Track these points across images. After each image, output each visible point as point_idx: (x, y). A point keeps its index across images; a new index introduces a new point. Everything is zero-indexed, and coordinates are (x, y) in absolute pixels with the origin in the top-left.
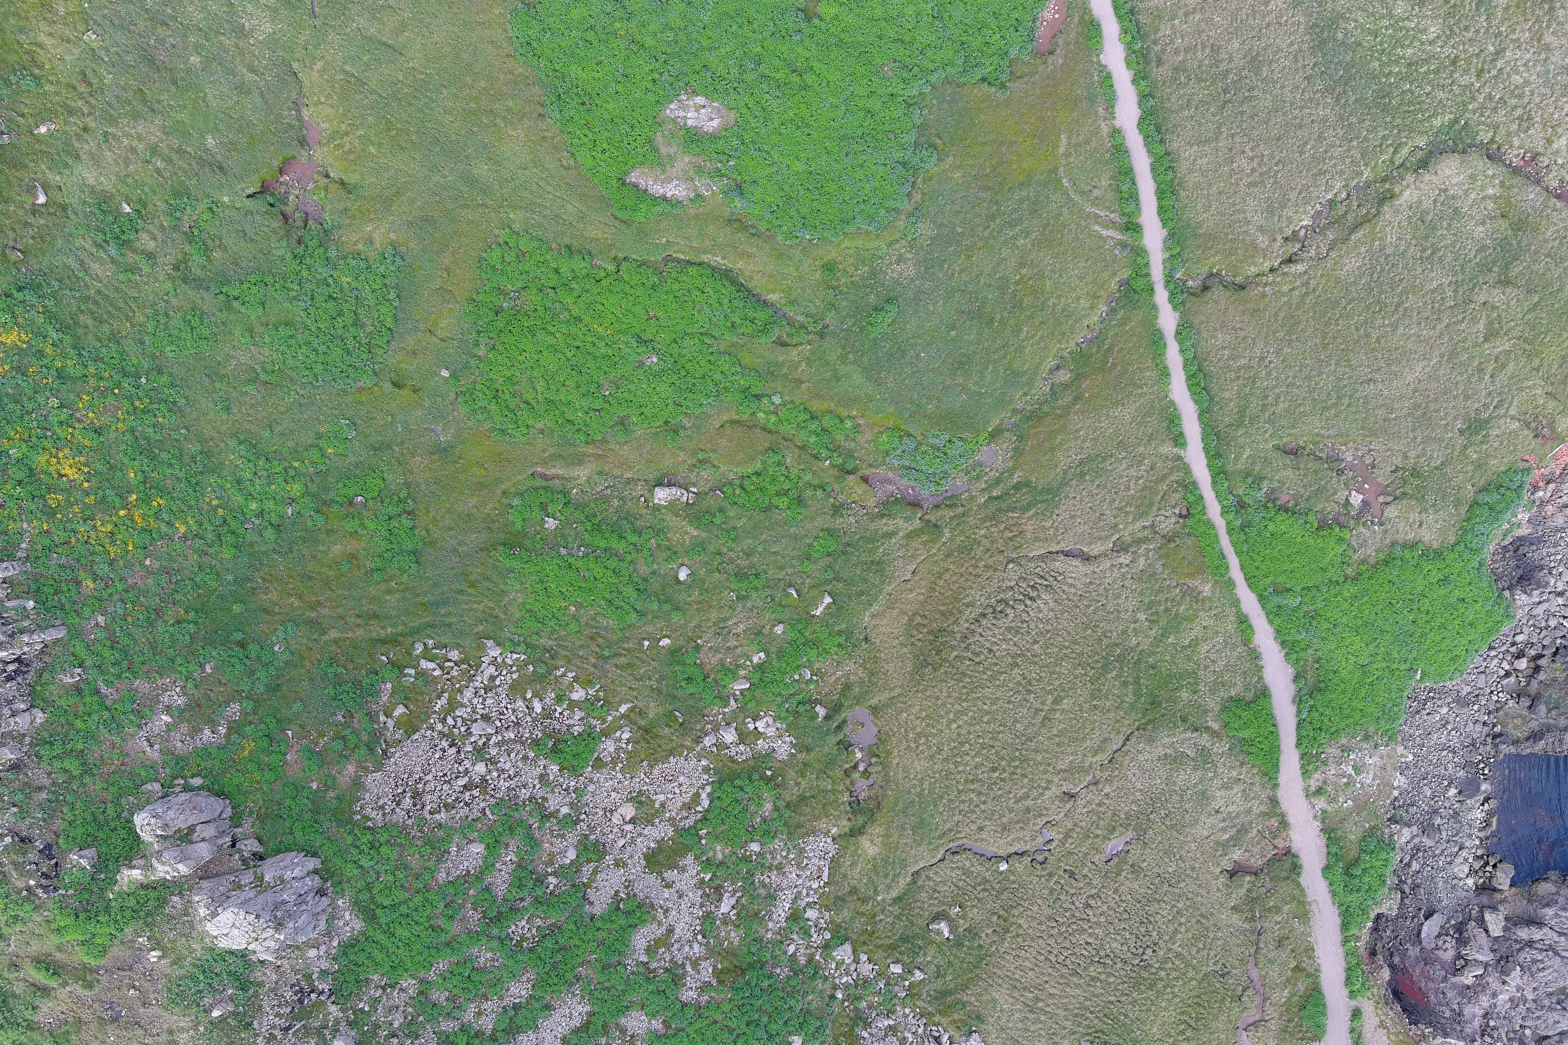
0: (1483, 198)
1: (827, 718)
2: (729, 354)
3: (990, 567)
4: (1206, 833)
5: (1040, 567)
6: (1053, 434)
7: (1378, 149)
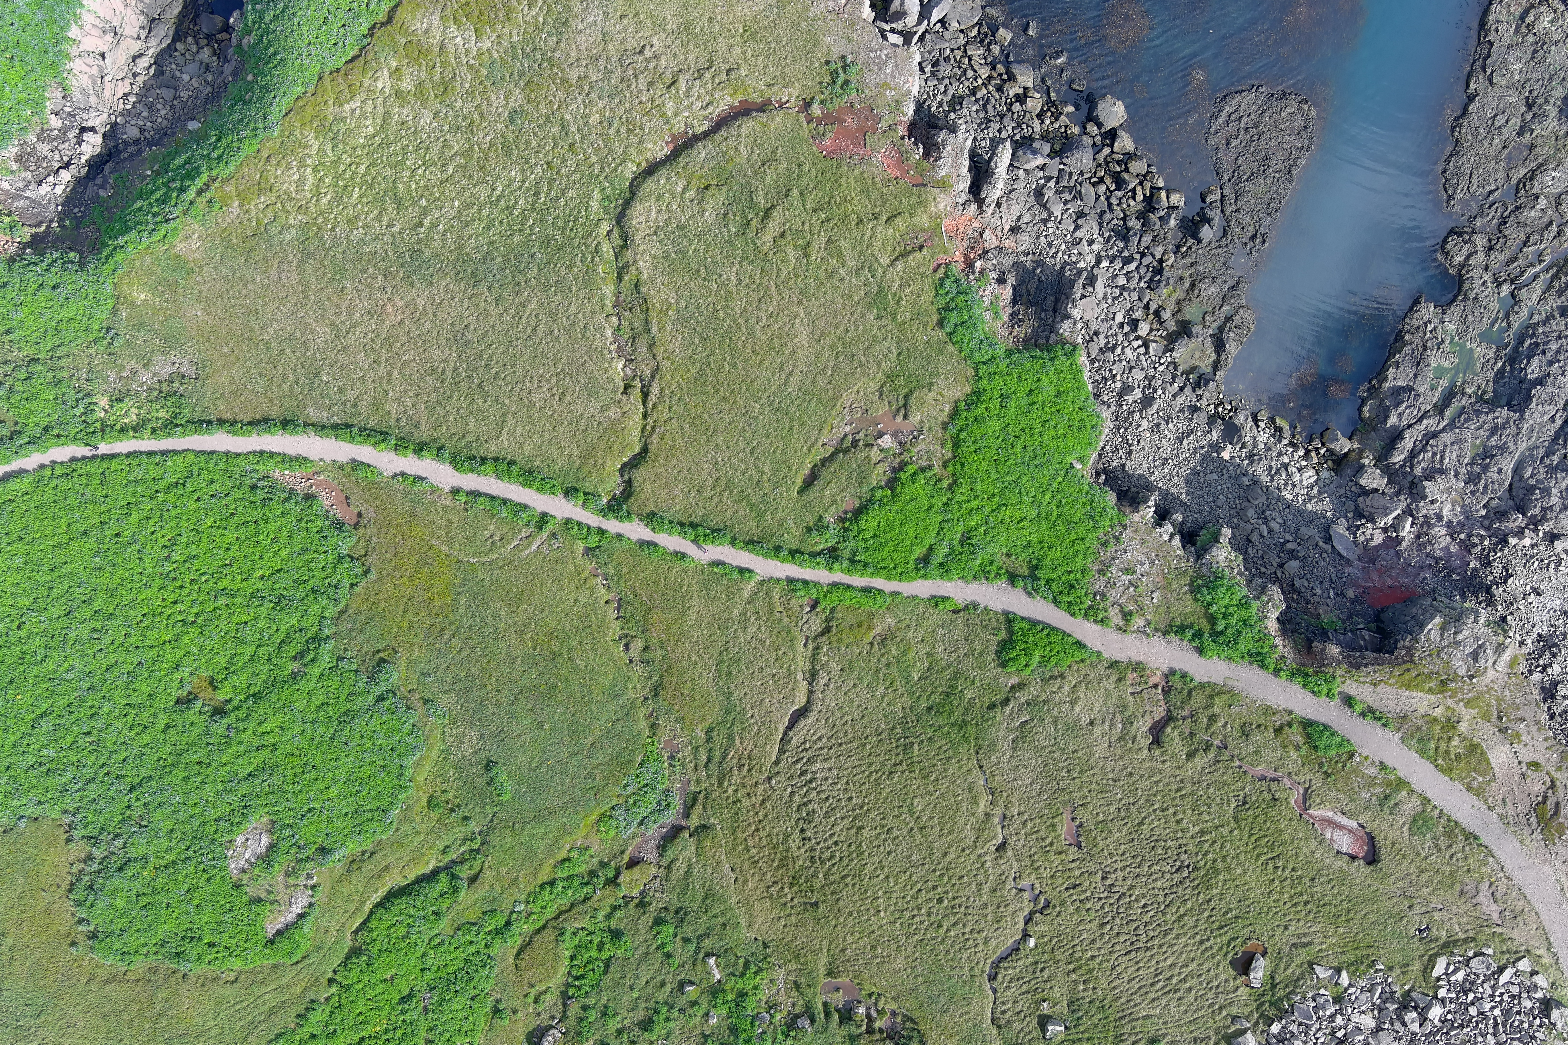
0: (682, 199)
1: (812, 1021)
2: (458, 929)
3: (764, 801)
4: (1106, 745)
5: (789, 757)
6: (681, 682)
7: (591, 272)
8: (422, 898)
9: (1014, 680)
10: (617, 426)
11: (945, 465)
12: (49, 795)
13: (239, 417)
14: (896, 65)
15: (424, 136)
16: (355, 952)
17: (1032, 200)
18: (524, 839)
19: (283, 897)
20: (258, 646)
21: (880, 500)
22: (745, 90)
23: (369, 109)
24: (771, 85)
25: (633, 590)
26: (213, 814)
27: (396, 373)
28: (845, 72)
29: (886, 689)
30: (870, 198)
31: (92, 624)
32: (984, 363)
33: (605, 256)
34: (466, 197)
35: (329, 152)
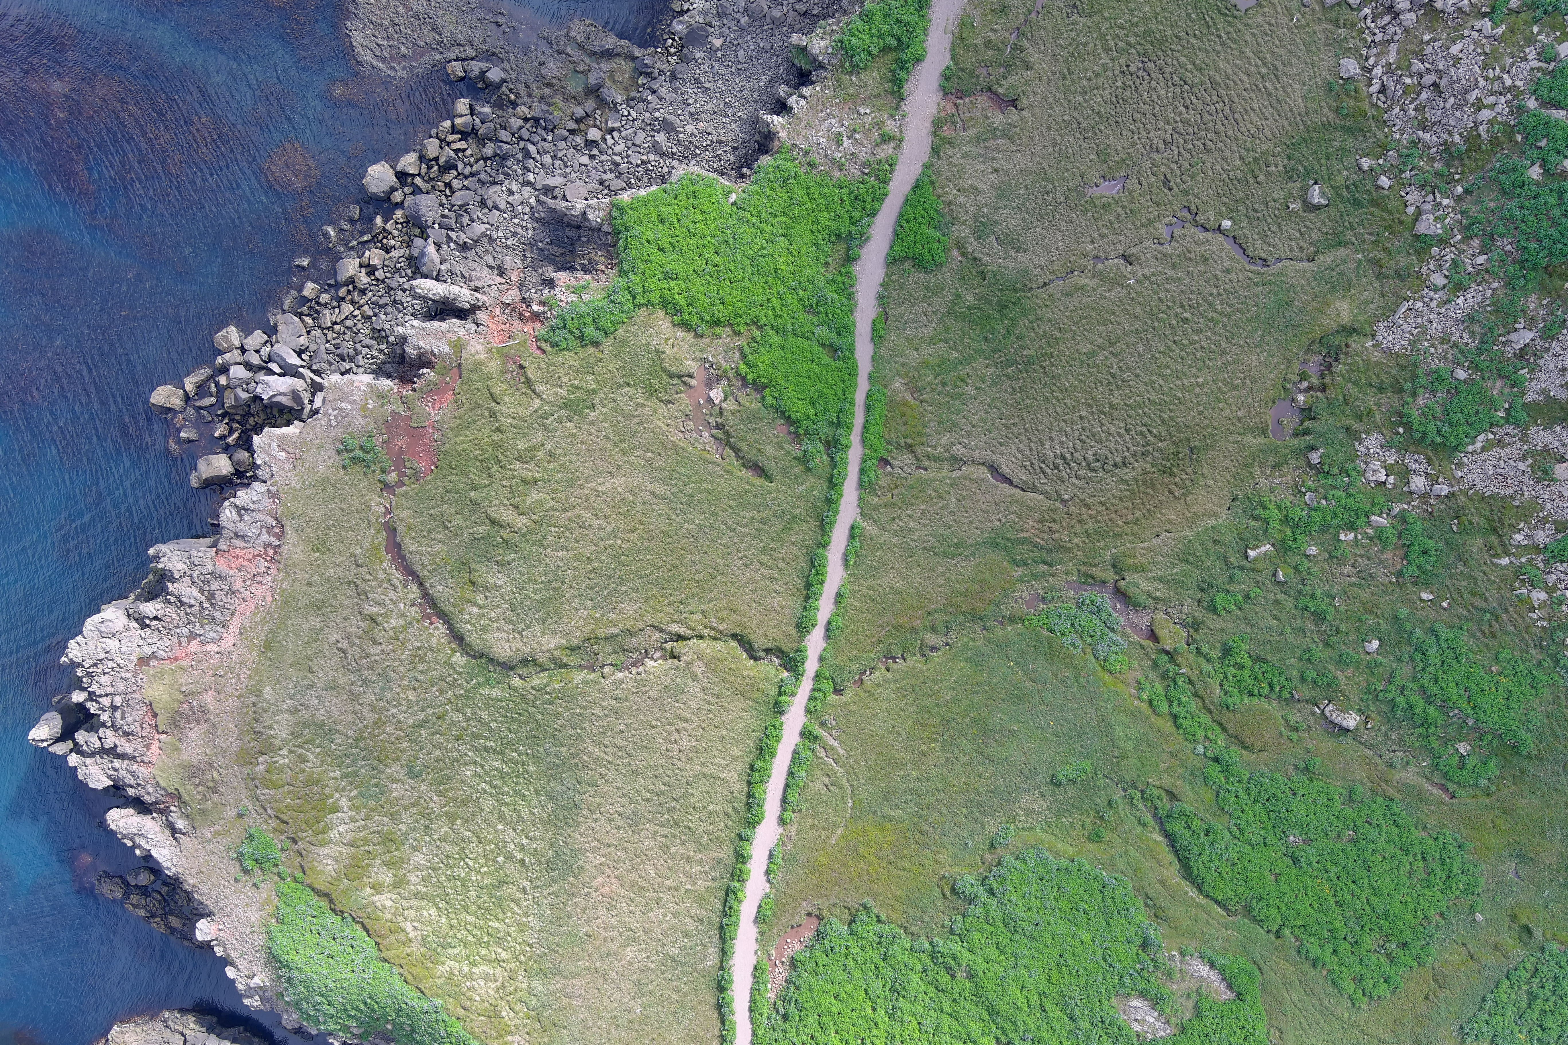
0: (484, 607)
1: (1313, 448)
2: (1223, 811)
3: (1086, 506)
4: (1019, 156)
5: (1040, 482)
6: (966, 594)
7: (560, 695)
8: (1191, 847)
9: (955, 253)
10: (711, 665)
11: (737, 333)
13: (717, 1032)
14: (343, 399)
15: (436, 860)
16: (1248, 912)
17: (471, 254)
18: (1130, 746)
19: (1193, 984)
20: (942, 1011)
21: (776, 398)
22: (376, 548)
23: (414, 913)
24: (369, 523)
27: (669, 883)
28: (352, 450)
29: (967, 385)
32: (634, 298)
33: (544, 681)
34: (493, 818)
35: (456, 951)
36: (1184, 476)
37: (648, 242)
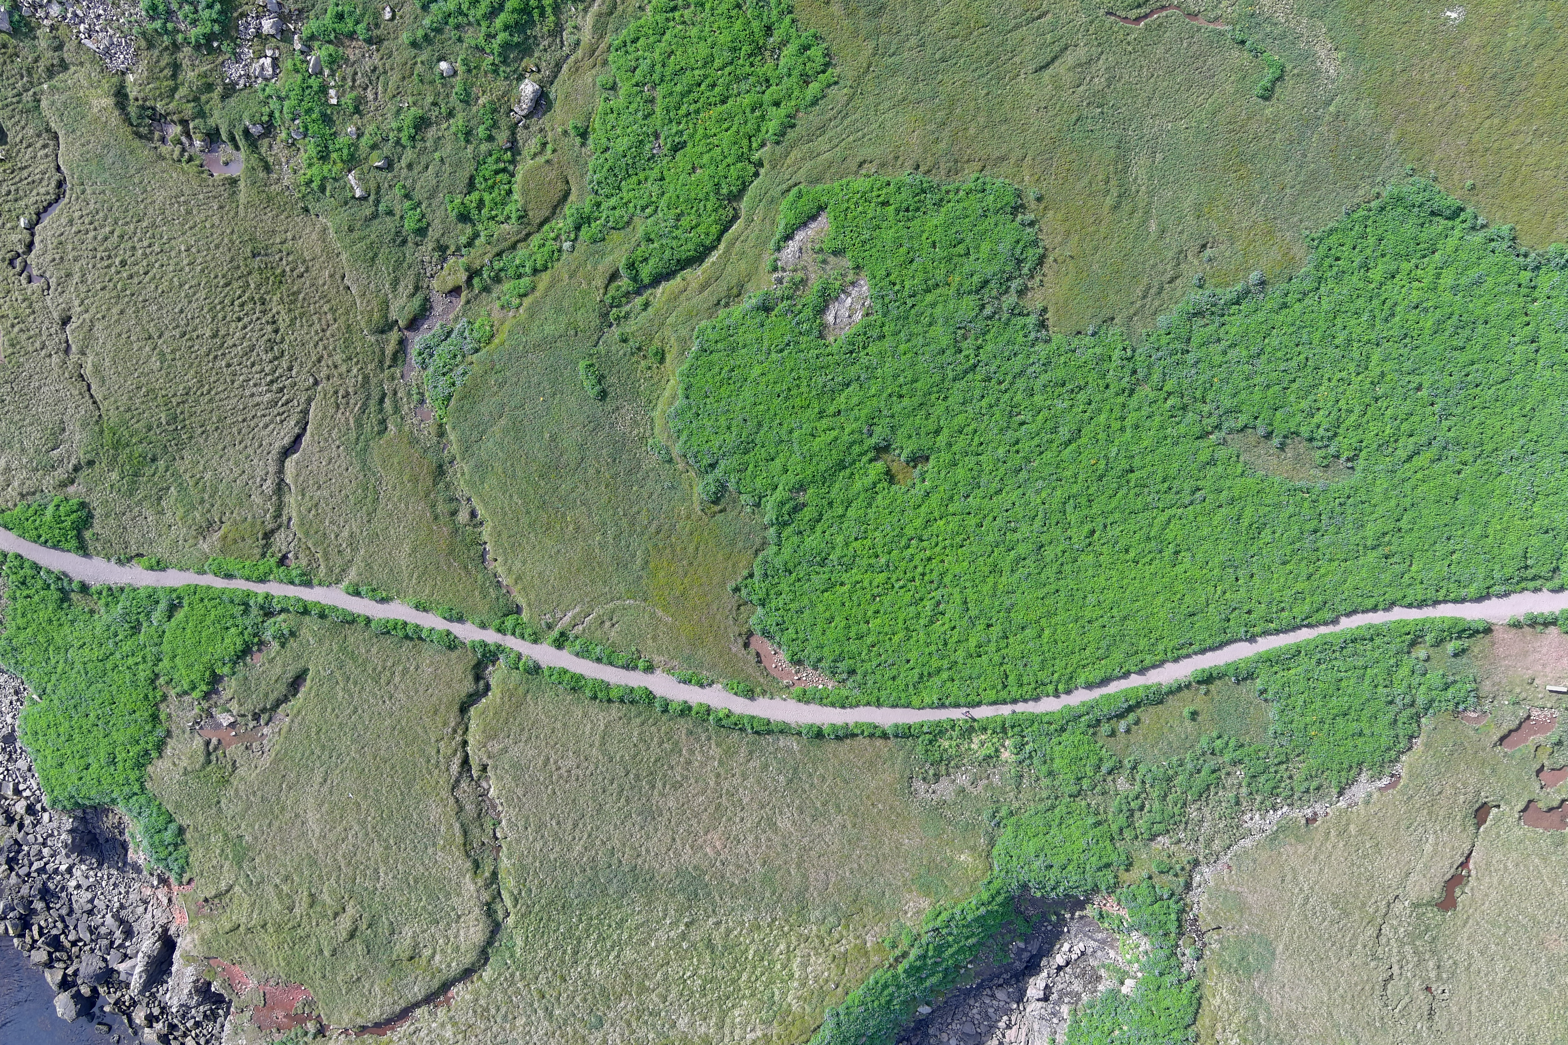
0: (434, 949)
1: (246, 132)
2: (628, 223)
3: (319, 361)
5: (296, 408)
6: (415, 480)
7: (522, 881)
8: (666, 258)
9: (71, 489)
10: (491, 735)
11: (165, 698)
12: (1062, 359)
13: (867, 741)
15: (685, 1006)
16: (736, 197)
18: (563, 319)
19: (809, 258)
20: (844, 515)
21: (224, 664)
23: (738, 1031)
25: (468, 572)
26: (887, 344)
27: (712, 783)
29: (202, 478)
30: (257, 947)
31: (1018, 536)
32: (136, 794)
33: (509, 895)
34: (644, 951)
35: (777, 993)
36: (284, 262)
37: (80, 779)
